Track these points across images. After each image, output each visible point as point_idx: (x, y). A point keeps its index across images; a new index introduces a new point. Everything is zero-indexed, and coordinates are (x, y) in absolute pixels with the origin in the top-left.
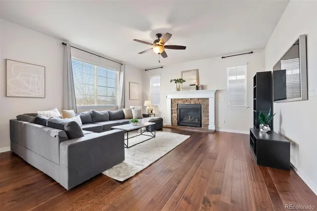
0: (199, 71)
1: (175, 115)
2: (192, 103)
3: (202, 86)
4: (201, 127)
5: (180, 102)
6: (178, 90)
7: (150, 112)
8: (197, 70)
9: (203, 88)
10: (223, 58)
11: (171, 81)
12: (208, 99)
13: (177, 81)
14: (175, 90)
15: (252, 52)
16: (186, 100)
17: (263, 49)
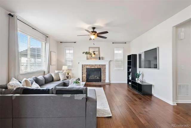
0: (100, 48)
1: (85, 75)
2: (96, 67)
3: (102, 57)
4: (101, 81)
5: (88, 67)
6: (88, 59)
7: (67, 74)
8: (99, 48)
9: (103, 58)
10: (113, 43)
11: (83, 53)
12: (105, 65)
13: (86, 53)
14: (86, 59)
15: (126, 43)
16: (92, 65)
17: (129, 42)
